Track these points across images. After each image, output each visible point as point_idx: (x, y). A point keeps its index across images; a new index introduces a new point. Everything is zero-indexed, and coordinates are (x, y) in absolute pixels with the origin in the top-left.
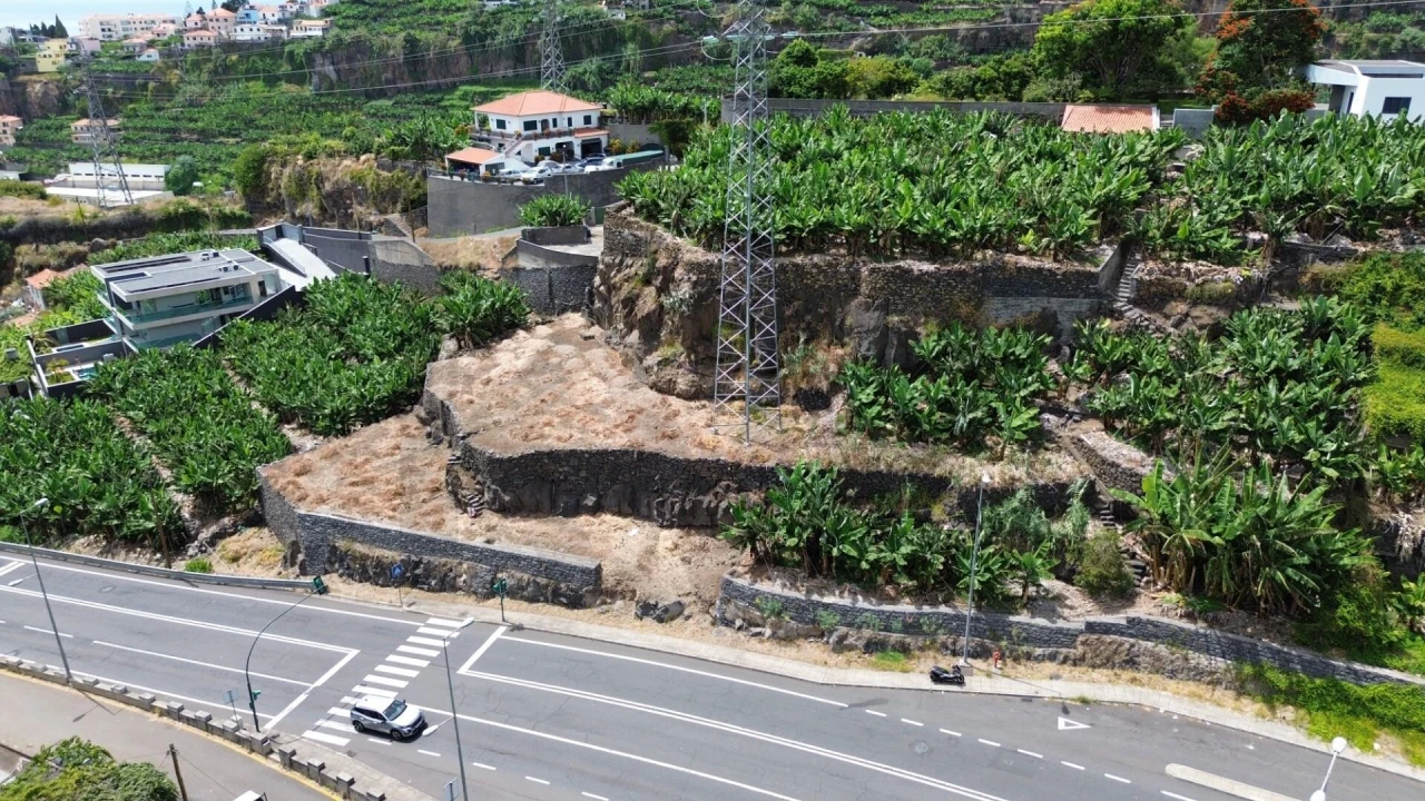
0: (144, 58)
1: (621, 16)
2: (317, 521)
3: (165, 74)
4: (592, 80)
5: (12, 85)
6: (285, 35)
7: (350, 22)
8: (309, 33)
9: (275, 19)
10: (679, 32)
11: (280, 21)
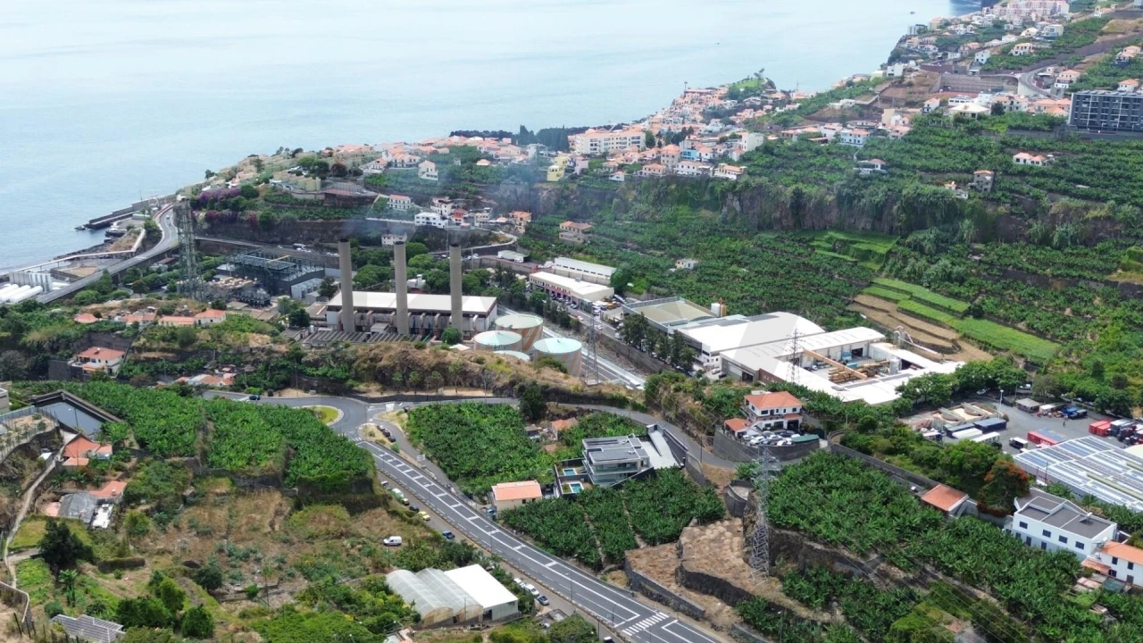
0: (614, 178)
1: (964, 196)
2: (638, 575)
3: (625, 193)
4: (928, 246)
5: (531, 190)
6: (711, 175)
7: (759, 170)
8: (727, 175)
9: (708, 157)
10: (1012, 214)
11: (711, 161)
